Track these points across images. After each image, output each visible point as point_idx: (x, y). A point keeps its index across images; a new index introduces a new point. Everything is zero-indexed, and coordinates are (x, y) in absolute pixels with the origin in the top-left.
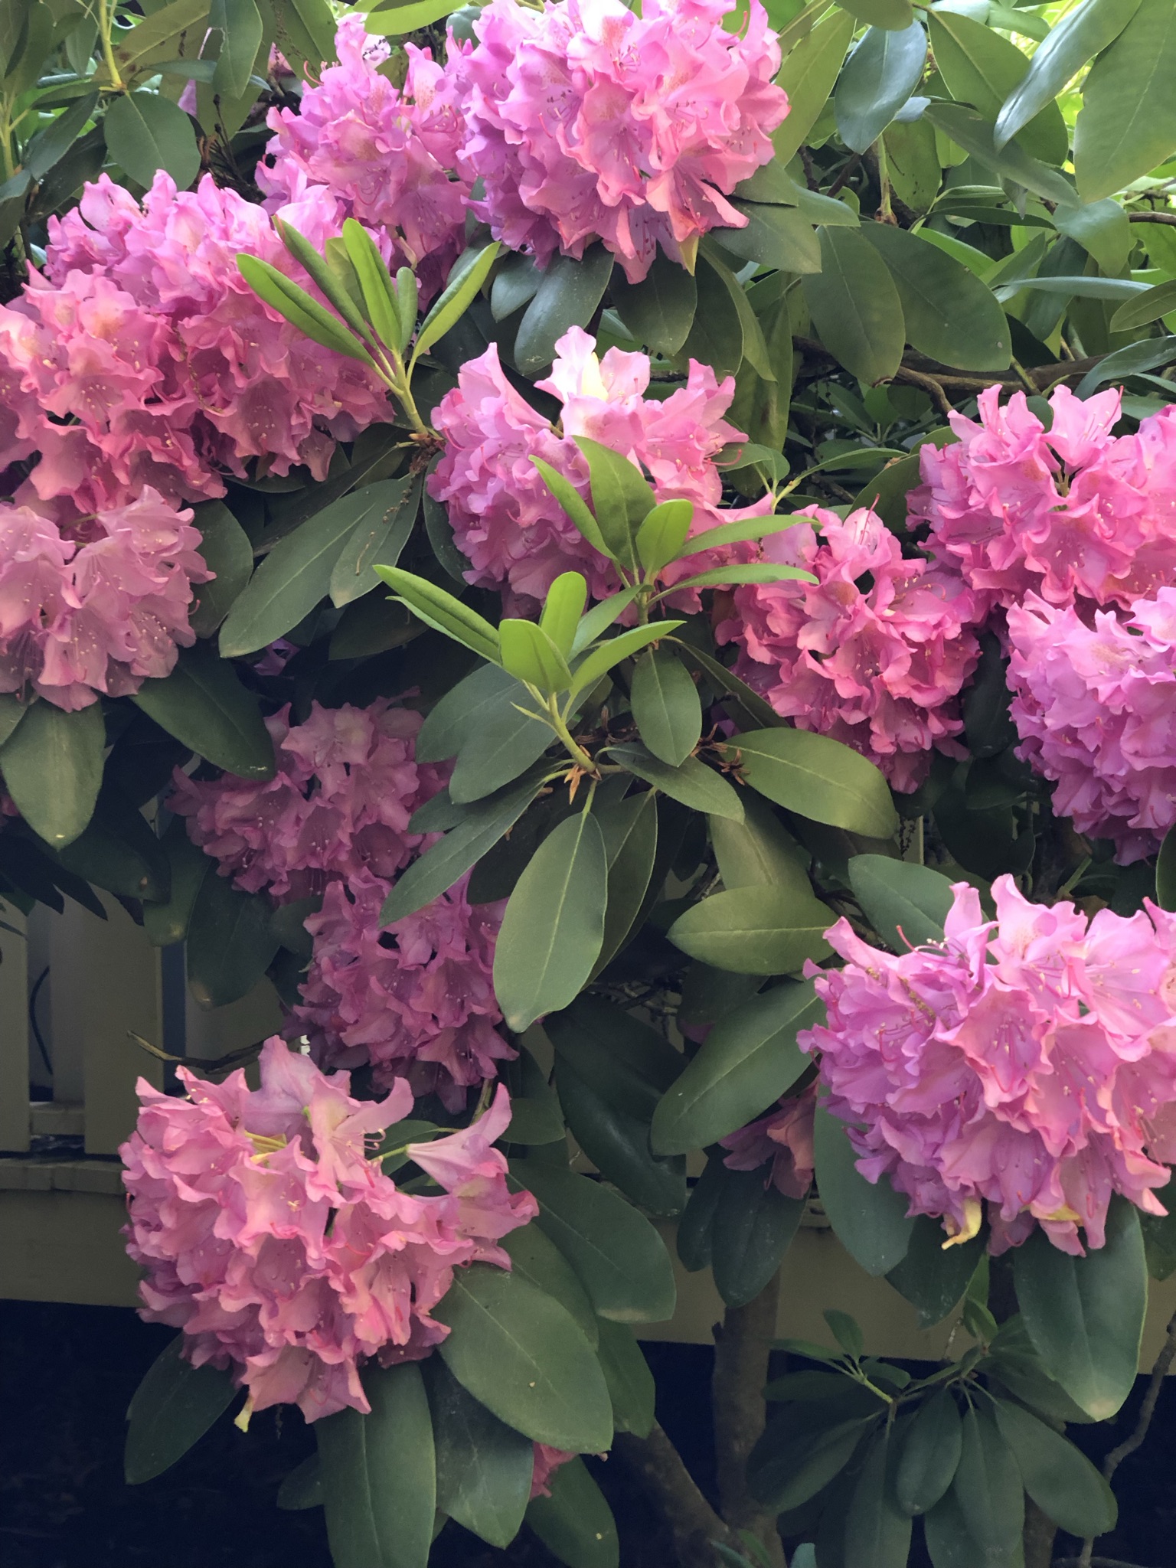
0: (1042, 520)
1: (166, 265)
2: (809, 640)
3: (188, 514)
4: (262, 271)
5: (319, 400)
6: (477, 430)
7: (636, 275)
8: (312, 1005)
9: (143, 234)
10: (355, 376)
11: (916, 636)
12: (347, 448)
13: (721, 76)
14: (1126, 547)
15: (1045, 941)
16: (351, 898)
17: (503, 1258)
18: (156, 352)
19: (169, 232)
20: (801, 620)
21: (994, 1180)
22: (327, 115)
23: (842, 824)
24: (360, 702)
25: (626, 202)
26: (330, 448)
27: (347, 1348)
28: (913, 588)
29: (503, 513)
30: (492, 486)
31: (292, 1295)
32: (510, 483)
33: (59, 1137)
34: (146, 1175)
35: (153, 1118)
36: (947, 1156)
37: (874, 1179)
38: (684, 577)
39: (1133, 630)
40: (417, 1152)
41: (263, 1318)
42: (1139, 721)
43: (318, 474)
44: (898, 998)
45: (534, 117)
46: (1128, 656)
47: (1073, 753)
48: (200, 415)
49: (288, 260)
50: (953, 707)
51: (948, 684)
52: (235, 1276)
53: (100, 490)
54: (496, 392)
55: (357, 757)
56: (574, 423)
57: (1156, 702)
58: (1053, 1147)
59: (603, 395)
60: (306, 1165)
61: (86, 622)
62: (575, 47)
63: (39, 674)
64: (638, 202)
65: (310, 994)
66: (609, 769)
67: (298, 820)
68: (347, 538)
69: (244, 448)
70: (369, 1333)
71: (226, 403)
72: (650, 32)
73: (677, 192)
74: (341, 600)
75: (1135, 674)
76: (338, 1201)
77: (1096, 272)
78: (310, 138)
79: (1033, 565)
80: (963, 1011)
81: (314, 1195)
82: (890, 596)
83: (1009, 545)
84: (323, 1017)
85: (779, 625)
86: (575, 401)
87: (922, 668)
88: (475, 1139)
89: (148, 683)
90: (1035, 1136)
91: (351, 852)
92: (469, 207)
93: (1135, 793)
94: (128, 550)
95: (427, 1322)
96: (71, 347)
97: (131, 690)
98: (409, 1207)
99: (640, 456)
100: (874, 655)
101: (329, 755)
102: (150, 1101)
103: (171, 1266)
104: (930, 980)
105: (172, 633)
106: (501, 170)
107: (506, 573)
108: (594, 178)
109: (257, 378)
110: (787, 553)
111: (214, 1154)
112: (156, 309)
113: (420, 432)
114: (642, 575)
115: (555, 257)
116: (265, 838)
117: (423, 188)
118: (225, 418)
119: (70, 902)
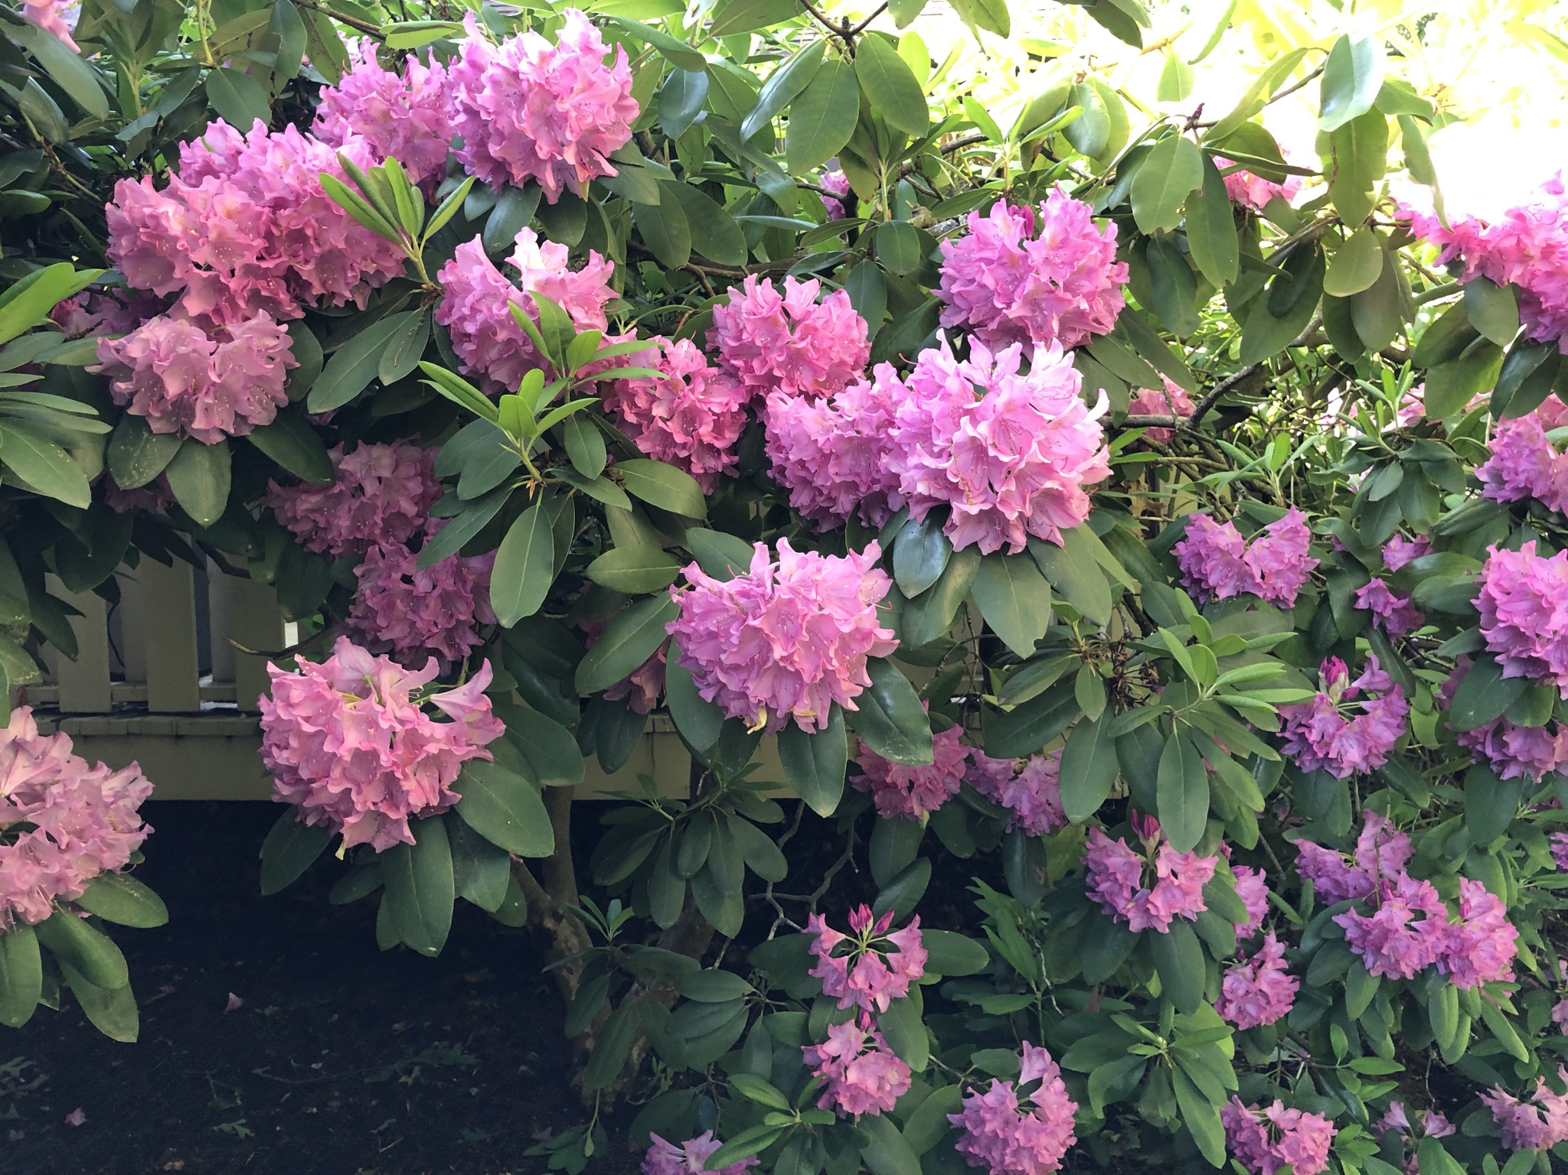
0: (781, 349)
1: (268, 177)
2: (658, 411)
3: (284, 328)
4: (335, 185)
5: (364, 263)
6: (469, 284)
7: (553, 200)
8: (357, 617)
9: (251, 157)
10: (384, 251)
11: (717, 410)
12: (378, 291)
13: (607, 89)
14: (824, 364)
15: (801, 572)
16: (383, 555)
17: (489, 755)
18: (263, 229)
19: (269, 156)
20: (653, 399)
21: (774, 696)
22: (358, 93)
23: (678, 510)
24: (388, 442)
25: (552, 158)
26: (368, 292)
27: (403, 810)
28: (713, 383)
29: (486, 333)
30: (480, 318)
31: (370, 782)
32: (492, 316)
33: (130, 703)
34: (279, 717)
35: (281, 685)
36: (751, 685)
37: (709, 700)
38: (588, 374)
39: (835, 409)
40: (434, 698)
41: (353, 796)
42: (838, 457)
43: (361, 306)
44: (728, 603)
45: (497, 104)
46: (831, 423)
47: (802, 473)
48: (291, 268)
49: (345, 177)
50: (733, 449)
51: (731, 436)
52: (336, 773)
53: (227, 311)
54: (481, 264)
55: (386, 473)
56: (529, 284)
57: (846, 447)
58: (806, 678)
59: (542, 267)
60: (379, 708)
61: (221, 391)
62: (523, 67)
63: (192, 422)
64: (559, 158)
65: (357, 611)
66: (550, 480)
67: (350, 510)
68: (386, 344)
69: (317, 290)
70: (417, 802)
71: (307, 262)
72: (566, 61)
73: (578, 153)
74: (387, 381)
75: (837, 432)
76: (398, 728)
77: (782, 215)
78: (347, 106)
79: (777, 373)
80: (764, 610)
81: (384, 725)
82: (702, 388)
83: (764, 362)
84: (364, 624)
85: (642, 402)
86: (530, 270)
87: (718, 429)
88: (471, 690)
89: (257, 429)
90: (798, 674)
91: (382, 529)
92: (455, 154)
93: (834, 495)
94: (250, 348)
95: (448, 793)
96: (210, 223)
97: (246, 432)
98: (439, 730)
99: (565, 303)
100: (692, 421)
101: (369, 471)
102: (276, 676)
103: (293, 770)
104: (744, 594)
105: (273, 399)
106: (475, 133)
107: (487, 368)
108: (535, 142)
109: (327, 248)
110: (643, 361)
111: (320, 704)
112: (262, 202)
113: (428, 284)
114: (567, 372)
115: (506, 186)
116: (328, 521)
117: (416, 141)
118: (307, 271)
119: (176, 560)
